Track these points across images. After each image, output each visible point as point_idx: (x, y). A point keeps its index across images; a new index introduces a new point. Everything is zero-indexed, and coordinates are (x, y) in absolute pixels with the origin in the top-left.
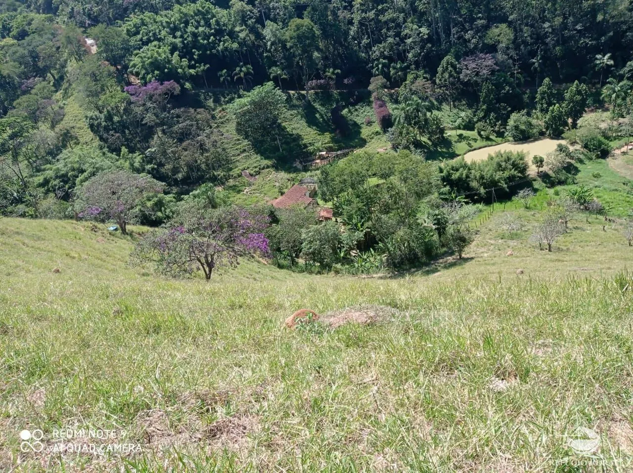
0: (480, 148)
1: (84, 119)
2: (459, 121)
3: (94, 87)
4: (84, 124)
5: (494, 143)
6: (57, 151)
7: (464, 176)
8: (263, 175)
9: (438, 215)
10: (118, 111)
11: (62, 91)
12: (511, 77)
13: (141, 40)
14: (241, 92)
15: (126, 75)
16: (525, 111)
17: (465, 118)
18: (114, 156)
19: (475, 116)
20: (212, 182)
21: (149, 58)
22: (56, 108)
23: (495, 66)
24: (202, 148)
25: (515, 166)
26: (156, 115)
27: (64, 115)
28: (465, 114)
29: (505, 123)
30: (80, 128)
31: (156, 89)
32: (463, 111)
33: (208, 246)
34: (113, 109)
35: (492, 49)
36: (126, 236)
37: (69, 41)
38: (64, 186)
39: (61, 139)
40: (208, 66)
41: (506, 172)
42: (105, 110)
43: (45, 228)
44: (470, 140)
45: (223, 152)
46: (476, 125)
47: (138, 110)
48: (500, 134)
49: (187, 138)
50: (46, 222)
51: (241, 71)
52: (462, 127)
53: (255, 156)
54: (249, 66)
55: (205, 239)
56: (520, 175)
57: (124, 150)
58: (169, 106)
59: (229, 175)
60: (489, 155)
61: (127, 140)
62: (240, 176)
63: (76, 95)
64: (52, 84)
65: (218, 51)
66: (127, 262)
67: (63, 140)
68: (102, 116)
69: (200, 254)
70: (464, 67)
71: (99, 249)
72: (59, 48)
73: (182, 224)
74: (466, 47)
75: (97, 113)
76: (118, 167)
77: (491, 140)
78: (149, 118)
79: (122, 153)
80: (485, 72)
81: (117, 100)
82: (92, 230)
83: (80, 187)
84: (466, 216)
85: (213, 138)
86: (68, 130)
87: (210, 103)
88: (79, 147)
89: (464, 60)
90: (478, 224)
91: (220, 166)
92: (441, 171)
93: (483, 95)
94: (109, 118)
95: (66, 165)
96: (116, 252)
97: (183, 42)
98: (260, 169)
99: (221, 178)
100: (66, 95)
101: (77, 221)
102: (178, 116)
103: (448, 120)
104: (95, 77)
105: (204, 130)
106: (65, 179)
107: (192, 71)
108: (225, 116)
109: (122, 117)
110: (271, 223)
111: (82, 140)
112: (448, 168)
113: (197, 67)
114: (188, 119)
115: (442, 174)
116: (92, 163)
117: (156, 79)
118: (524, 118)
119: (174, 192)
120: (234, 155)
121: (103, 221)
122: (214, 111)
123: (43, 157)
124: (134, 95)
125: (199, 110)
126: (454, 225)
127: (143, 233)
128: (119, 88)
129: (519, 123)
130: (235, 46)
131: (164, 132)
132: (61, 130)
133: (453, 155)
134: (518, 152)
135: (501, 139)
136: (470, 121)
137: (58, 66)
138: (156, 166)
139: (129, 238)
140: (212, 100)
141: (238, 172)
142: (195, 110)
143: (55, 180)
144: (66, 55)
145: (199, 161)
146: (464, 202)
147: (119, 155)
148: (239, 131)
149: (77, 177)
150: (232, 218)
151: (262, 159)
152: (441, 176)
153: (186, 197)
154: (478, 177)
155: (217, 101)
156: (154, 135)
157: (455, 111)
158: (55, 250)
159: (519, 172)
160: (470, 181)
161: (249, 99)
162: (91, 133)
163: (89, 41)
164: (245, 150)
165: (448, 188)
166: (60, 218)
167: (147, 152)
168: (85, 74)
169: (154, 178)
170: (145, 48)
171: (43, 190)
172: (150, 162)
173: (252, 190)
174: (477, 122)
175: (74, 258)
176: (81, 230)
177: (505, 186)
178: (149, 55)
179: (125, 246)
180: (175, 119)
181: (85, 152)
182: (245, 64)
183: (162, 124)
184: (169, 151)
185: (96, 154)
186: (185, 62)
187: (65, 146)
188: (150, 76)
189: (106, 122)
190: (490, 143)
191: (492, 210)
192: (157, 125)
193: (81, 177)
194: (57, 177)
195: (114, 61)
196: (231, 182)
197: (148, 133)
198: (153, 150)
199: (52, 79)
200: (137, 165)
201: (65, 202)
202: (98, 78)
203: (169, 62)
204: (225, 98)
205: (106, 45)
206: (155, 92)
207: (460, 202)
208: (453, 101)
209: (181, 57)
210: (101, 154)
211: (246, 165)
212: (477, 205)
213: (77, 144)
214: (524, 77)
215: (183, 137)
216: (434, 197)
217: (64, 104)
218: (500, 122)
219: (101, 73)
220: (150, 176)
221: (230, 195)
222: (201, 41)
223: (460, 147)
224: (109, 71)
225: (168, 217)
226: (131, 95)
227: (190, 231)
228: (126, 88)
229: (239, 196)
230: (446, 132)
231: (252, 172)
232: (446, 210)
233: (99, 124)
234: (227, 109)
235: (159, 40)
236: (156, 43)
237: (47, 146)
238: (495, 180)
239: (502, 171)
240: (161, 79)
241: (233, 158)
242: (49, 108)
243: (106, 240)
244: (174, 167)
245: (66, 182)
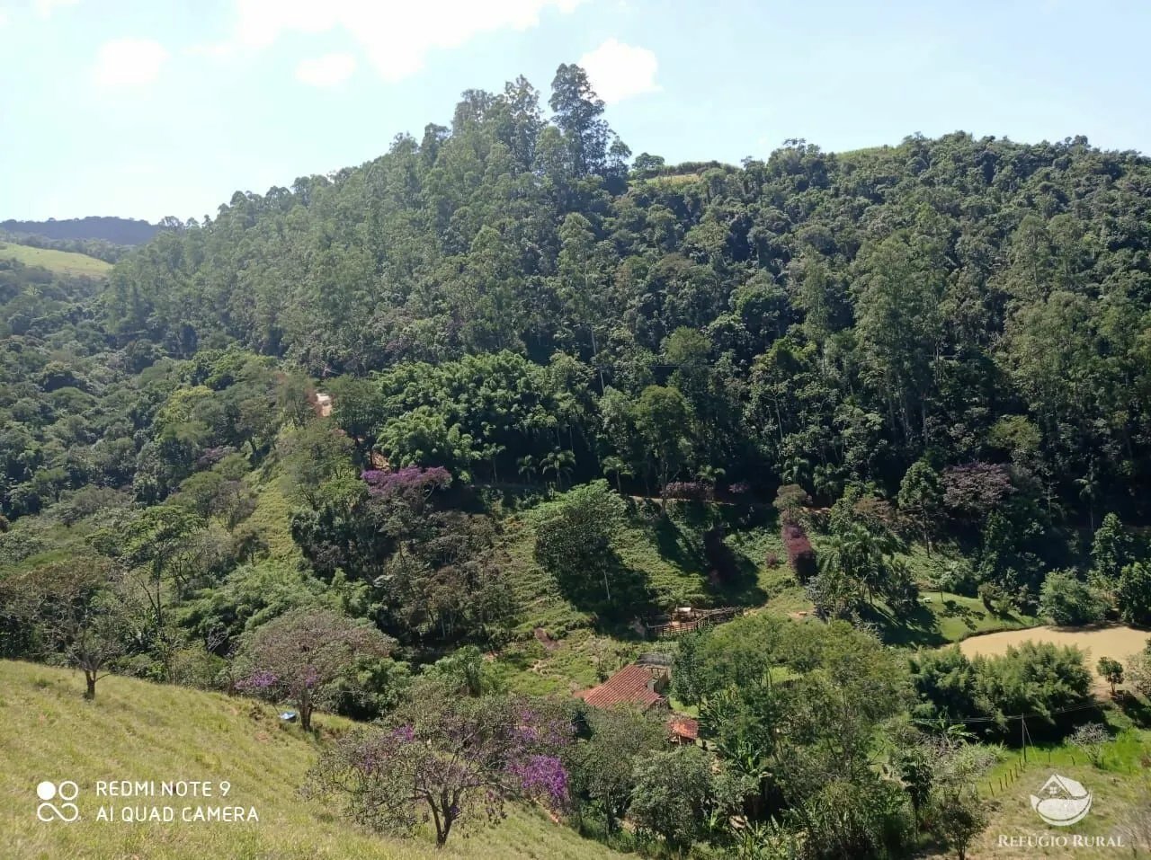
0: (990, 632)
1: (286, 518)
2: (946, 576)
3: (313, 467)
4: (284, 525)
5: (1017, 625)
6: (228, 566)
7: (962, 684)
8: (572, 640)
9: (913, 759)
10: (345, 510)
11: (260, 470)
12: (1040, 506)
13: (404, 402)
14: (551, 492)
15: (368, 454)
16: (1074, 570)
17: (957, 572)
18: (321, 583)
19: (976, 570)
20: (478, 645)
21: (410, 430)
22: (245, 496)
23: (1008, 486)
24: (471, 581)
25: (1063, 674)
26: (405, 520)
27: (255, 508)
28: (957, 565)
29: (1036, 590)
30: (276, 532)
31: (413, 478)
32: (952, 558)
33: (453, 772)
34: (336, 504)
35: (1001, 455)
36: (308, 733)
37: (291, 395)
38: (224, 629)
39: (240, 545)
40: (503, 447)
41: (1046, 684)
42: (324, 505)
43: (173, 703)
44: (970, 615)
45: (506, 592)
46: (980, 588)
47: (376, 509)
48: (1029, 610)
49: (448, 561)
50: (175, 691)
51: (555, 458)
52: (953, 589)
53: (563, 603)
54: (569, 452)
55: (450, 756)
56: (1074, 693)
57: (340, 573)
58: (428, 506)
59: (511, 633)
60: (1010, 647)
61: (348, 557)
62: (530, 637)
63: (282, 476)
64: (248, 457)
65: (522, 426)
66: (298, 787)
67: (243, 549)
68: (317, 515)
69: (435, 786)
70: (951, 483)
71: (255, 755)
72: (273, 404)
73: (411, 720)
74: (953, 449)
75: (309, 509)
76: (322, 604)
77: (1011, 618)
78: (392, 524)
79: (335, 579)
80: (990, 494)
81: (347, 490)
82: (251, 716)
83: (250, 633)
84: (969, 767)
85: (492, 565)
86: (254, 534)
87: (498, 506)
88: (267, 562)
89: (950, 470)
90: (996, 787)
91: (497, 616)
92: (915, 669)
93: (989, 532)
94: (327, 519)
95: (236, 592)
96: (283, 763)
97: (468, 410)
98: (567, 627)
99: (496, 637)
100: (266, 477)
101: (230, 695)
102: (440, 524)
103: (924, 572)
104: (318, 453)
105: (480, 551)
106: (230, 616)
107: (476, 454)
108: (518, 530)
109: (348, 519)
110: (576, 736)
111: (273, 552)
112: (929, 664)
113: (486, 448)
114: (455, 531)
115: (917, 676)
116: (281, 593)
117: (416, 463)
118: (1073, 583)
119: (409, 656)
120: (524, 599)
121: (274, 700)
122: (501, 518)
123: (202, 574)
124: (374, 484)
125: (476, 516)
126: (947, 785)
127: (338, 730)
128: (353, 473)
129: (1063, 592)
130: (551, 420)
131: (411, 549)
132: (243, 532)
133: (938, 641)
134: (1066, 647)
135: (1030, 618)
136: (967, 579)
137: (264, 431)
138: (386, 607)
139: (312, 738)
140: (501, 501)
141: (528, 630)
142: (471, 517)
143: (211, 616)
144: (281, 415)
145: (462, 604)
146: (964, 737)
147: (328, 582)
148: (538, 556)
149: (250, 614)
150: (505, 720)
151: (573, 610)
152: (916, 679)
153: (428, 667)
154: (989, 690)
155: (508, 504)
156: (395, 552)
157: (938, 557)
158: (179, 746)
159: (1073, 687)
160: (974, 695)
161: (562, 505)
162: (293, 542)
163: (322, 398)
164: (544, 591)
165: (929, 705)
166: (203, 687)
167: (377, 582)
168: (305, 447)
169: (378, 628)
170: (408, 414)
171: (185, 631)
172: (377, 599)
173: (547, 667)
174: (981, 583)
175: (208, 766)
176: (232, 714)
177: (1046, 713)
178: (411, 426)
179: (302, 753)
180: (435, 529)
181: (274, 573)
182: (564, 449)
183: (411, 535)
184: (412, 582)
185: (292, 576)
186: (467, 439)
187: (242, 560)
188: (407, 457)
189: (321, 525)
190: (1009, 624)
191: (1023, 761)
192: (403, 536)
193: (258, 615)
194: (216, 611)
195: (354, 430)
196: (513, 648)
197: (386, 547)
198: (388, 578)
199: (250, 448)
200: (355, 601)
201: (218, 659)
202: (323, 454)
203: (442, 437)
204: (523, 499)
205: (347, 406)
206: (410, 483)
207: (956, 737)
208: (934, 540)
209: (462, 431)
210: (299, 578)
211: (543, 619)
212: (993, 747)
213: (264, 557)
214: (1066, 509)
215: (442, 558)
216: (903, 719)
217: (260, 491)
218: (1026, 586)
219: (329, 447)
220: (372, 623)
221: (506, 673)
222: (499, 409)
223: (951, 626)
224: (343, 445)
225: (390, 706)
226: (371, 484)
227: (423, 737)
228: (364, 473)
229: (523, 674)
230: (921, 594)
231: (552, 632)
232: (927, 750)
233: (309, 527)
234: (523, 518)
235: (431, 404)
236: (425, 408)
237: (214, 555)
238: (1025, 700)
239: (1037, 681)
240: (423, 465)
241: (521, 603)
242: (234, 495)
243: (271, 737)
244: (417, 611)
245: (228, 622)
